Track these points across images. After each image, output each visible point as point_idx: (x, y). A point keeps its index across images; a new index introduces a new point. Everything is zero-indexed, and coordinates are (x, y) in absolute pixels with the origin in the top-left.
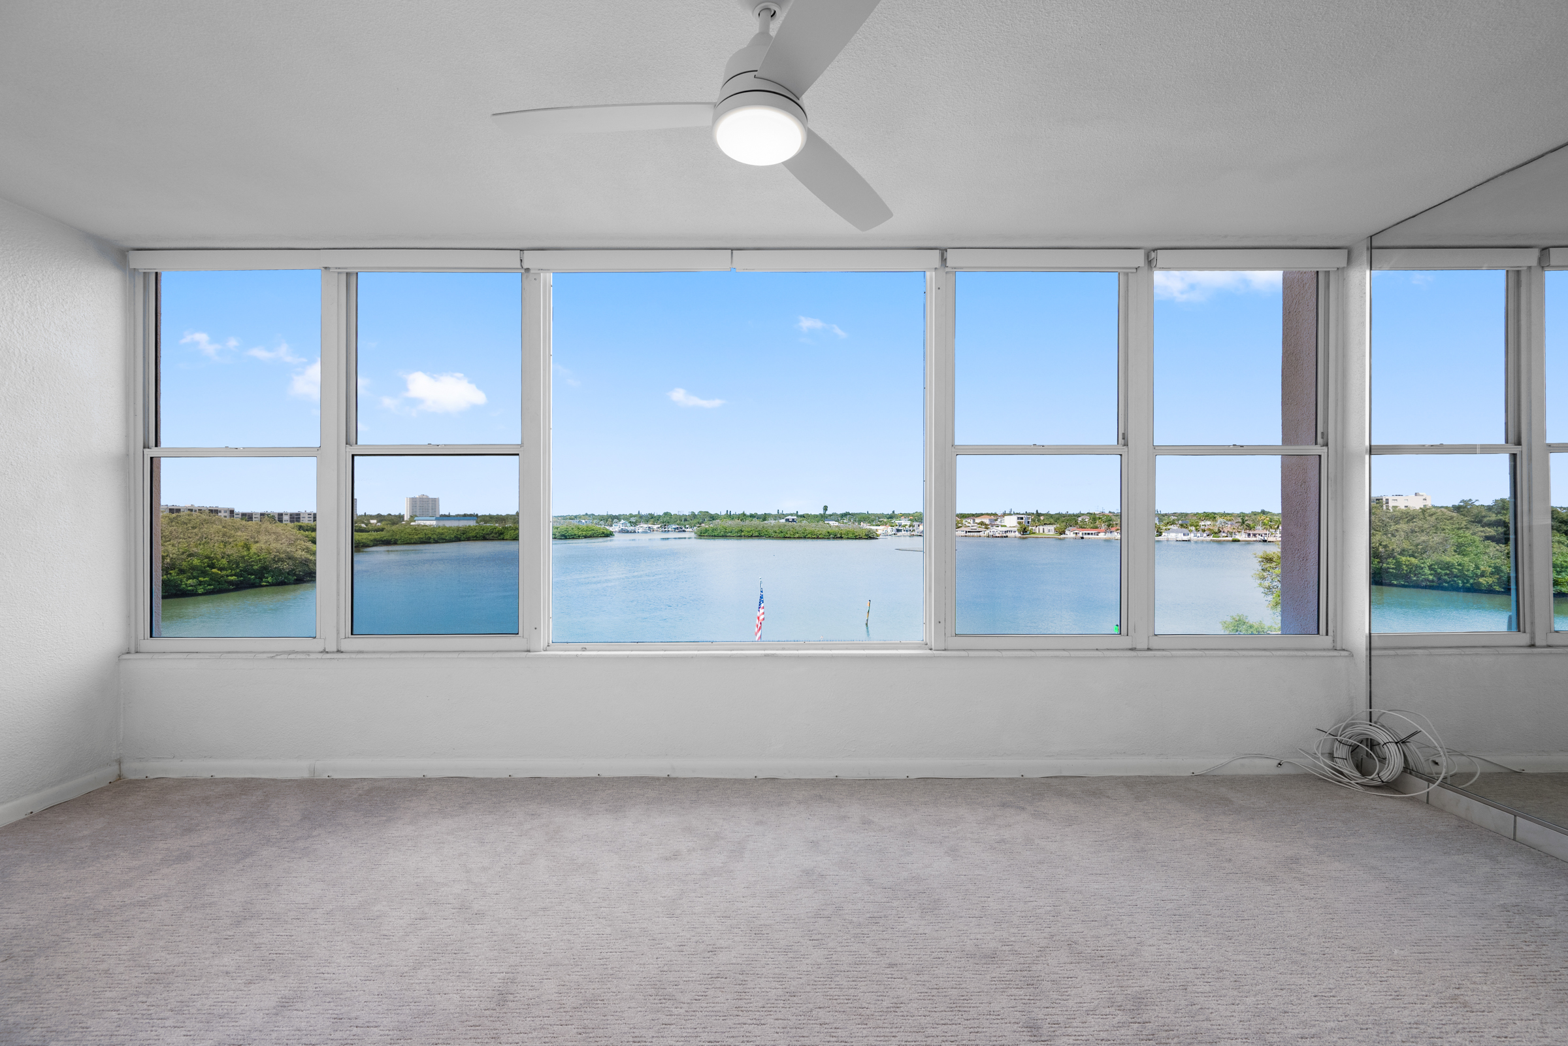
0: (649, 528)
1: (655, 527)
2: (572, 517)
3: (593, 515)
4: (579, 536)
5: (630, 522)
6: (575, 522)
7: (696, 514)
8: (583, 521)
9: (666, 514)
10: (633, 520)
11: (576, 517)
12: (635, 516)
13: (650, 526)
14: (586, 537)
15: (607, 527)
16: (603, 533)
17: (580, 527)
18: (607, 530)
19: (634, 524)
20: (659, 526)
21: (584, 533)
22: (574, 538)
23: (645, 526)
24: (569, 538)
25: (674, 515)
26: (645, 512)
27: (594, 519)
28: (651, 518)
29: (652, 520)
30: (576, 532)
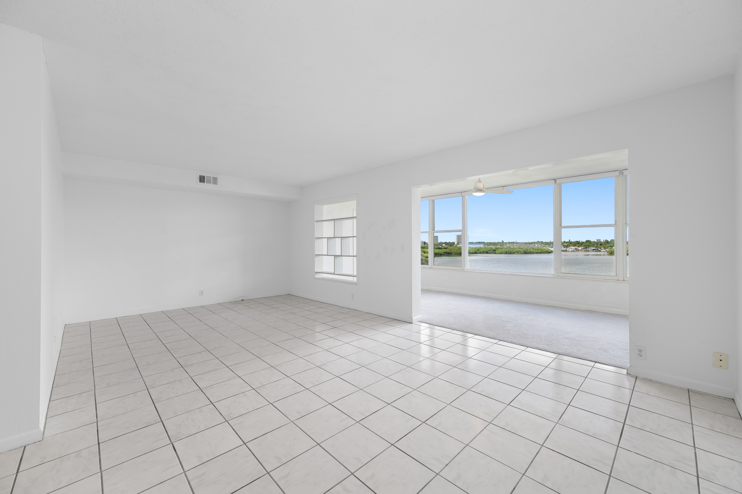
0: (576, 249)
1: (580, 248)
2: (530, 243)
3: (542, 242)
4: (533, 253)
5: (564, 246)
6: (532, 246)
7: (609, 241)
8: (536, 245)
9: (587, 241)
10: (565, 244)
11: (532, 243)
12: (567, 242)
13: (576, 248)
14: (537, 253)
15: (550, 248)
16: (547, 251)
17: (534, 248)
18: (549, 249)
19: (567, 246)
20: (582, 248)
21: (536, 251)
22: (531, 253)
23: (574, 248)
24: (528, 253)
25: (593, 242)
26: (573, 240)
27: (542, 244)
28: (577, 244)
29: (578, 244)
30: (532, 251)
